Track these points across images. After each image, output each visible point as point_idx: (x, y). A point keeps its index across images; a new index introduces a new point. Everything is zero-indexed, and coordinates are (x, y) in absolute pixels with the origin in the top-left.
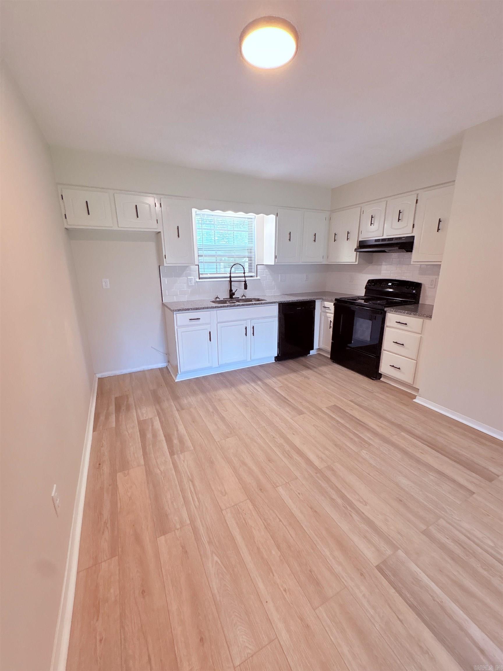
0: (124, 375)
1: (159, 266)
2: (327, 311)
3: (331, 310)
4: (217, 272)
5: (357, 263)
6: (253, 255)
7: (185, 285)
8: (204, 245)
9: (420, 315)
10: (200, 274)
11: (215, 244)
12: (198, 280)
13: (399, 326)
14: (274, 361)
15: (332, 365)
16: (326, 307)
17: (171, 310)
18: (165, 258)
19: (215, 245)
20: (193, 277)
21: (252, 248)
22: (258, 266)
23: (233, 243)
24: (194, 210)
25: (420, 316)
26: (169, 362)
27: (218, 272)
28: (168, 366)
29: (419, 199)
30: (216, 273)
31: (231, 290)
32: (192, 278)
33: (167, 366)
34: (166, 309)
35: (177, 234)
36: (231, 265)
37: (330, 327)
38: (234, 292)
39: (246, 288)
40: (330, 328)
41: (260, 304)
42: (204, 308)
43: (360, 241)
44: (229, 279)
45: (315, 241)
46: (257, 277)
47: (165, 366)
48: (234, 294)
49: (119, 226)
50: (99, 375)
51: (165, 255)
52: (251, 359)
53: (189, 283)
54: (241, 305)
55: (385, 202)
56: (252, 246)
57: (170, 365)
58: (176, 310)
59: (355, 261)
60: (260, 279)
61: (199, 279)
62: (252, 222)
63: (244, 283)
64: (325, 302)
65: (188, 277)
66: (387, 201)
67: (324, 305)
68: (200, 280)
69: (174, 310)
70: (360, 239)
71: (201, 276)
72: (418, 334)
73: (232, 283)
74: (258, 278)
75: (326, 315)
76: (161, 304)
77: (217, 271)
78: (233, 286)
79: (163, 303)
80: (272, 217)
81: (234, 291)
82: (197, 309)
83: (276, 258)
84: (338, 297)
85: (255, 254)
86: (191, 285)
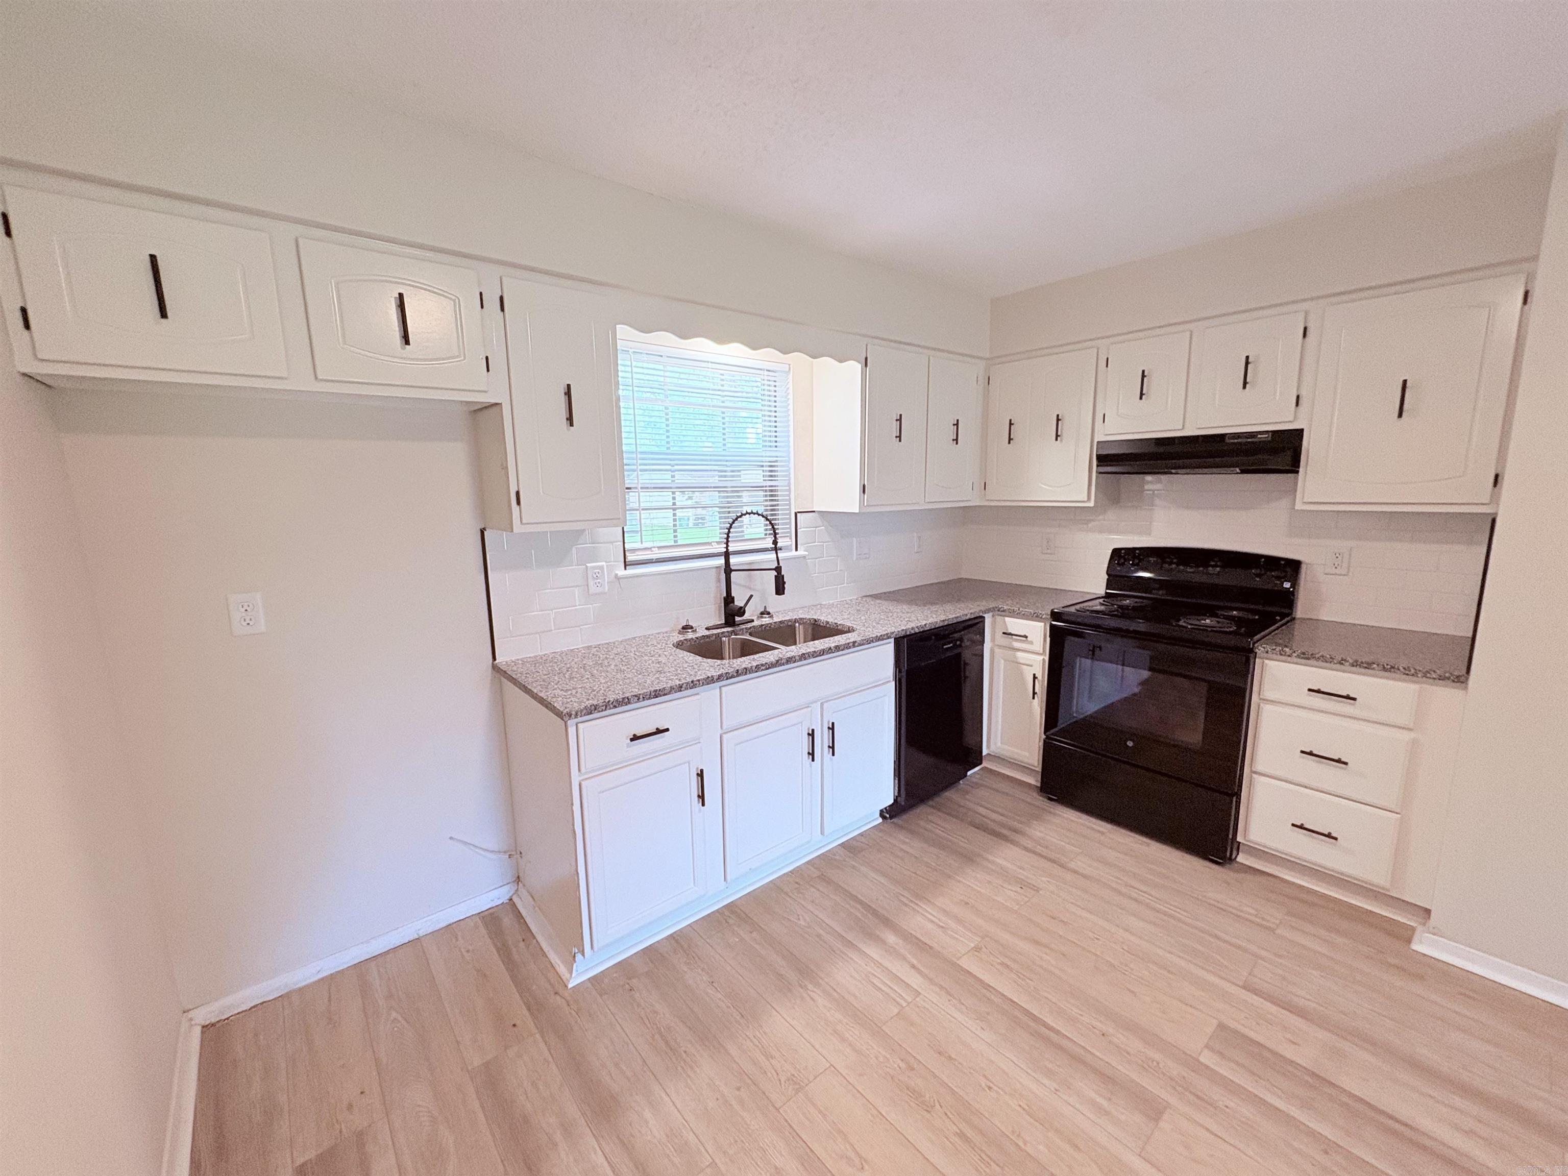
0: (332, 981)
1: (482, 532)
2: (1016, 645)
3: (1032, 643)
4: (676, 541)
5: (1091, 504)
6: (780, 483)
7: (576, 590)
8: (641, 453)
9: (1413, 671)
10: (628, 550)
11: (668, 448)
12: (621, 572)
13: (1318, 701)
14: (880, 820)
15: (1055, 814)
16: (1013, 633)
17: (559, 714)
18: (518, 503)
19: (668, 451)
20: (604, 563)
21: (776, 461)
22: (799, 515)
23: (721, 445)
24: (623, 331)
25: (1413, 675)
26: (518, 879)
27: (680, 543)
28: (515, 899)
29: (1309, 325)
30: (672, 543)
31: (729, 600)
32: (601, 568)
33: (511, 899)
34: (509, 686)
35: (564, 414)
36: (728, 518)
37: (1034, 693)
38: (742, 605)
39: (780, 588)
40: (1034, 698)
41: (850, 648)
42: (680, 688)
43: (1098, 442)
44: (722, 561)
45: (956, 440)
46: (796, 549)
47: (505, 899)
48: (741, 611)
49: (320, 377)
50: (205, 1014)
51: (518, 493)
52: (822, 833)
53: (591, 583)
54: (797, 658)
55: (1188, 334)
56: (777, 457)
57: (523, 892)
58: (581, 711)
59: (1086, 499)
60: (804, 557)
61: (626, 565)
62: (775, 381)
63: (775, 573)
64: (1007, 619)
65: (588, 565)
66: (1191, 332)
67: (1007, 628)
68: (631, 571)
69: (573, 713)
70: (1099, 437)
71: (630, 557)
72: (1405, 732)
73: (733, 574)
74: (801, 552)
75: (1015, 657)
76: (490, 669)
77: (675, 536)
78: (736, 584)
79: (495, 668)
80: (854, 368)
81: (739, 602)
82: (657, 694)
83: (864, 492)
84: (1057, 607)
85: (789, 480)
86: (599, 590)
